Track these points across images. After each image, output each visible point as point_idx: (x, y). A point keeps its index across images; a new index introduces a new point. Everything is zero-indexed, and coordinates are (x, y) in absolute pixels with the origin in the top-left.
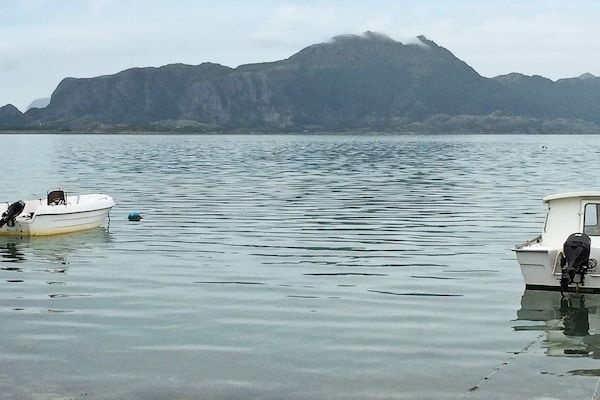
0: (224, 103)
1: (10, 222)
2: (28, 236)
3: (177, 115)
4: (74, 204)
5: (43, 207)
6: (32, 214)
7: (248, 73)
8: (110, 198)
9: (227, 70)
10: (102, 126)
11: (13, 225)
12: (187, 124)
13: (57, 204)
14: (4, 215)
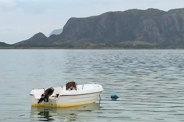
0: (161, 31)
1: (46, 100)
2: (56, 107)
3: (133, 38)
4: (81, 90)
5: (64, 91)
6: (58, 95)
7: (175, 14)
8: (101, 86)
9: (163, 12)
10: (92, 44)
11: (47, 101)
12: (140, 44)
13: (72, 89)
14: (43, 95)
